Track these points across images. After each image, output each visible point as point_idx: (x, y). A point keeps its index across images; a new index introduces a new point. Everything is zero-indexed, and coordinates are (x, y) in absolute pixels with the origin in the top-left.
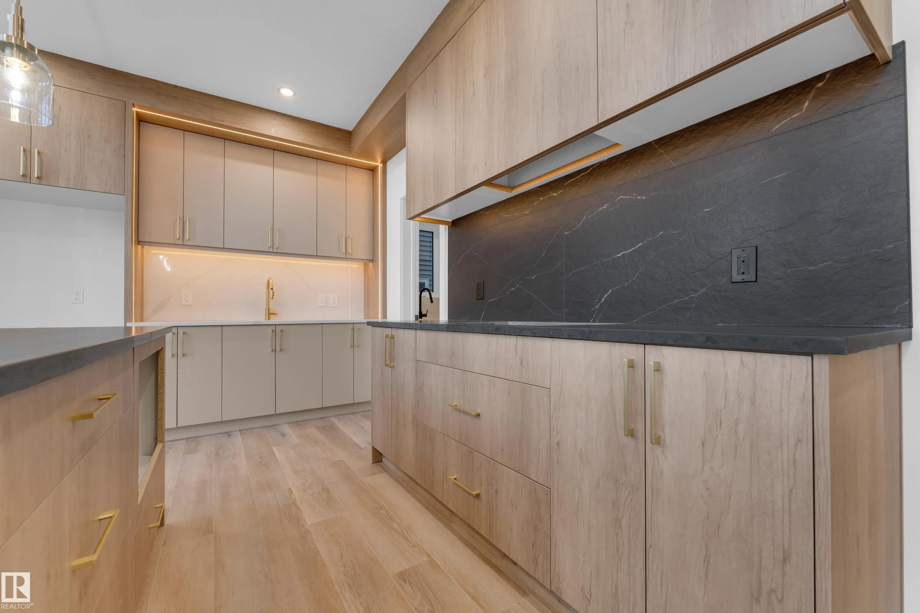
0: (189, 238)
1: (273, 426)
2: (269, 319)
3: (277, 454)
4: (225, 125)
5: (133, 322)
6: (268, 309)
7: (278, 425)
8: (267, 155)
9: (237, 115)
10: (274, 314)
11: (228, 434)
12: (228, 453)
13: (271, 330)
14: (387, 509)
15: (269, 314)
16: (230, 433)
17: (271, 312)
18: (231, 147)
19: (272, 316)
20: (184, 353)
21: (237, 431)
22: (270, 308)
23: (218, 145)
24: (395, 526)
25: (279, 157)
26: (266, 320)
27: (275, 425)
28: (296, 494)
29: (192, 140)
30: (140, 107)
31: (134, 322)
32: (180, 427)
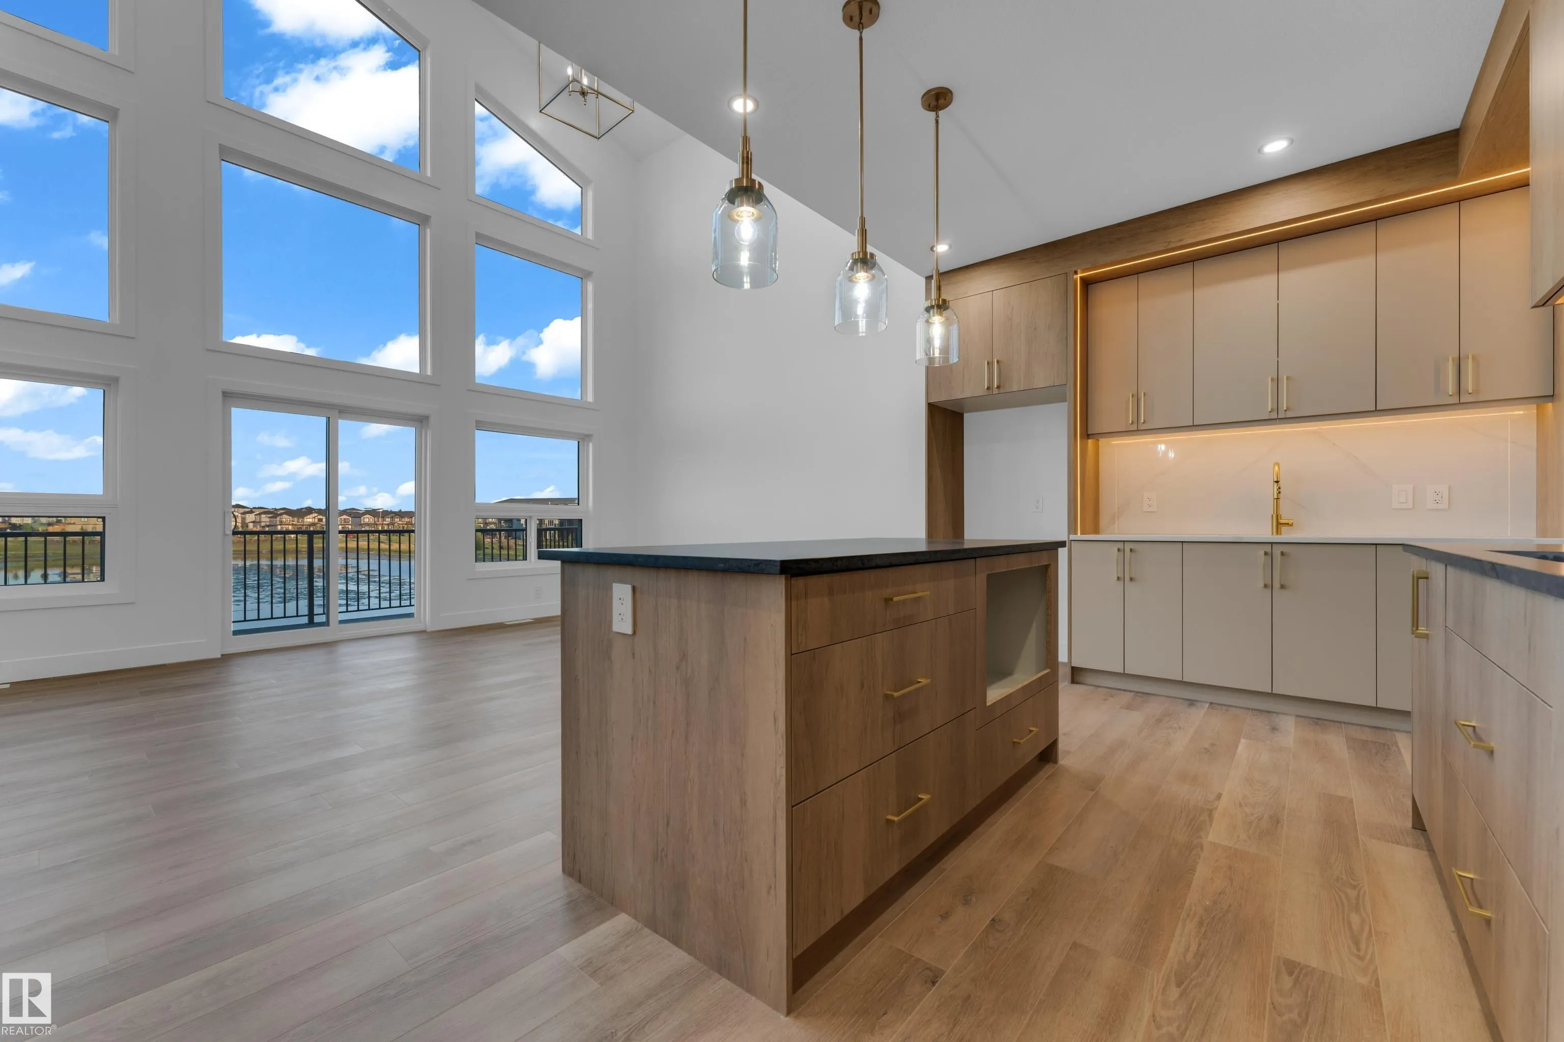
0: (1144, 421)
1: (1269, 712)
2: (1278, 532)
3: (1241, 748)
4: (1188, 244)
5: (1079, 535)
6: (1277, 516)
7: (1277, 713)
8: (1267, 256)
9: (1203, 220)
10: (1288, 524)
11: (1192, 703)
12: (1173, 724)
13: (1262, 553)
14: (1365, 892)
15: (1279, 525)
16: (1195, 703)
17: (1282, 521)
18: (1204, 270)
19: (1284, 529)
20: (1131, 576)
21: (1206, 702)
22: (1280, 513)
23: (1183, 275)
24: (1355, 919)
25: (1288, 251)
26: (1273, 534)
27: (1274, 712)
28: (1223, 803)
29: (1149, 282)
30: (1084, 271)
31: (1081, 534)
32: (1127, 674)
